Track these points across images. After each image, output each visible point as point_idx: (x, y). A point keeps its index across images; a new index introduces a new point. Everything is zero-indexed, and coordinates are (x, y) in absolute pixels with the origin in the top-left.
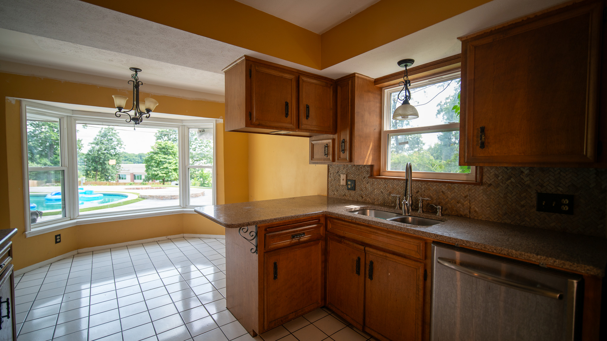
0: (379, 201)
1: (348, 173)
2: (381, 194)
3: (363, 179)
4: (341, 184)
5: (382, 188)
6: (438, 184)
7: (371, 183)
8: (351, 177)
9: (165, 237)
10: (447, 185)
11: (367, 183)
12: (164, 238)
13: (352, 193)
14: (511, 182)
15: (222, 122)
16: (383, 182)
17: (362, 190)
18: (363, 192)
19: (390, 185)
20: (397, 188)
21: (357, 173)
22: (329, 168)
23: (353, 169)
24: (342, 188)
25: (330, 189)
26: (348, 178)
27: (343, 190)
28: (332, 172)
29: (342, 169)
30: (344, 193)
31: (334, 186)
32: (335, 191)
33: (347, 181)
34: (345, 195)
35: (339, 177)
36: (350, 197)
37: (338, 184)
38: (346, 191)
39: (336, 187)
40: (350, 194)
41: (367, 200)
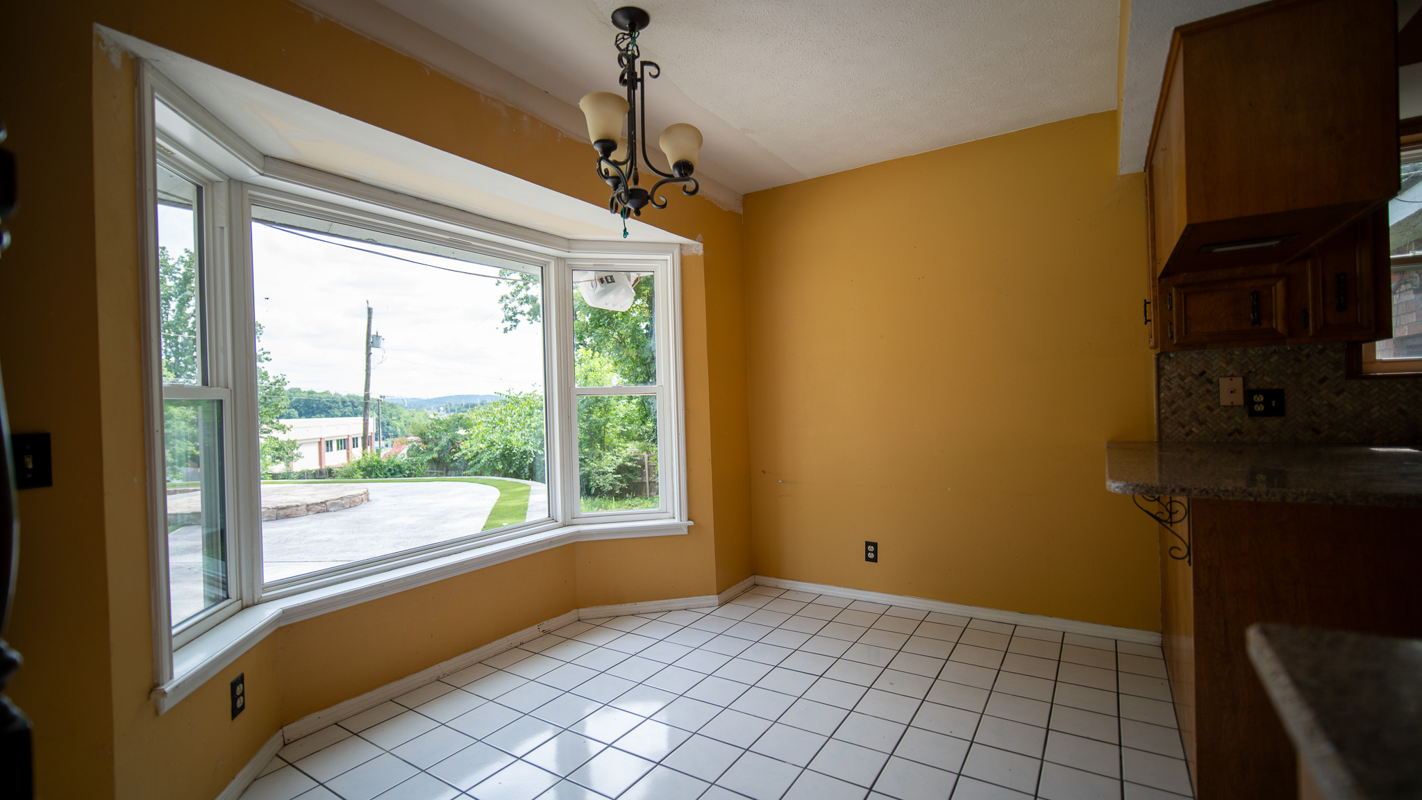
1: (1250, 372)
2: (1401, 417)
3: (1316, 384)
4: (1225, 399)
7: (1357, 392)
8: (1267, 382)
9: (536, 627)
11: (1338, 394)
12: (533, 631)
13: (1272, 423)
15: (701, 252)
17: (1313, 413)
18: (1318, 416)
21: (1289, 371)
22: (1162, 364)
23: (1272, 360)
24: (1226, 415)
25: (1169, 421)
26: (1253, 386)
27: (1229, 418)
28: (1175, 374)
29: (1224, 366)
30: (1233, 427)
31: (1187, 412)
32: (1193, 423)
33: (1249, 394)
34: (1240, 432)
35: (1209, 386)
36: (1260, 435)
37: (1203, 405)
38: (1244, 421)
39: (1195, 413)
40: (1261, 428)
41: (1341, 436)
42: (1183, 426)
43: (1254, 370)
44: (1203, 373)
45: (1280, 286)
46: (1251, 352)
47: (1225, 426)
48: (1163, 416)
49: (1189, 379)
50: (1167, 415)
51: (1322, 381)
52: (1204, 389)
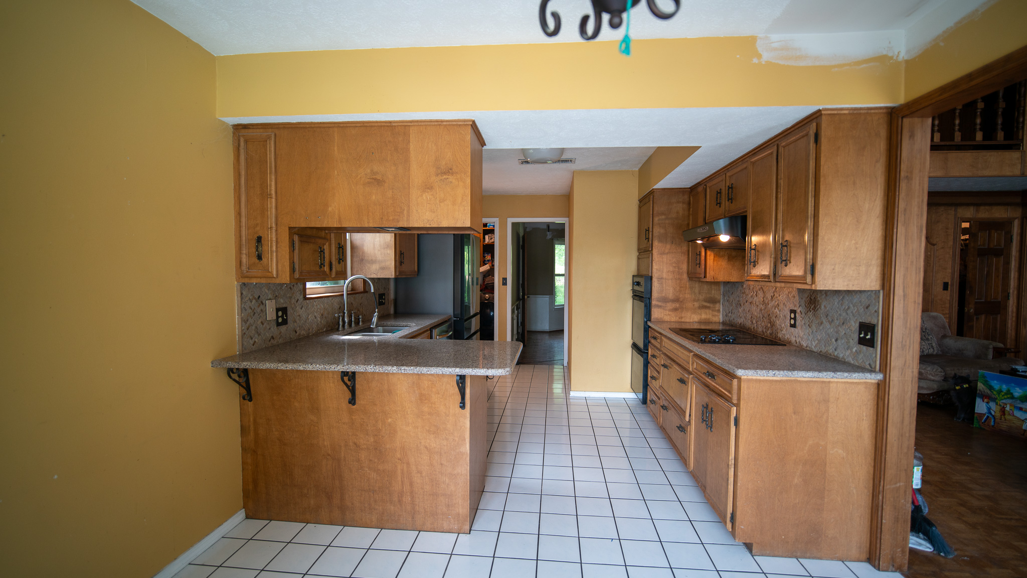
0: (313, 330)
2: (315, 319)
3: (295, 303)
4: (268, 316)
5: (316, 311)
7: (305, 306)
8: (282, 303)
10: (354, 296)
11: (301, 309)
13: (283, 328)
16: (317, 302)
17: (295, 321)
18: (296, 323)
19: (322, 305)
20: (327, 307)
21: (288, 296)
22: (242, 290)
23: (283, 288)
24: (268, 328)
25: (245, 335)
26: (278, 306)
27: (270, 329)
28: (247, 299)
29: (267, 291)
30: (271, 335)
31: (253, 327)
32: (256, 336)
33: (278, 310)
34: (273, 338)
35: (262, 307)
36: (280, 338)
37: (260, 321)
38: (275, 330)
39: (256, 327)
40: (280, 333)
41: (302, 333)
42: (252, 339)
43: (277, 294)
44: (259, 297)
45: (327, 244)
47: (268, 335)
48: (243, 332)
49: (254, 301)
50: (245, 331)
51: (297, 301)
52: (260, 309)
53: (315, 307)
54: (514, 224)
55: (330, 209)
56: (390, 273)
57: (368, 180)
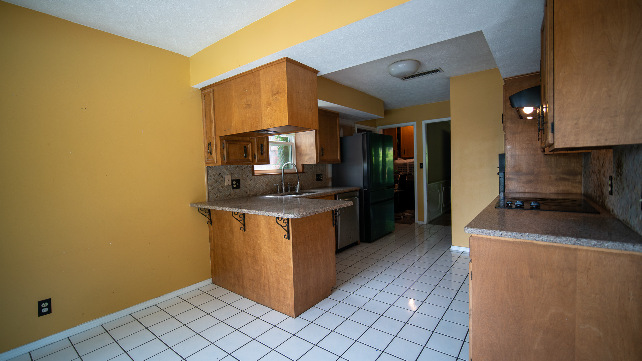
0: (260, 192)
1: (232, 173)
2: (261, 187)
3: (246, 177)
4: (226, 183)
5: (262, 182)
6: (290, 175)
7: (254, 180)
8: (236, 177)
10: (293, 175)
11: (251, 180)
13: (237, 191)
14: (311, 171)
16: (262, 178)
17: (246, 187)
18: (247, 188)
19: (267, 179)
20: (271, 180)
21: (241, 173)
22: (208, 170)
23: (237, 170)
24: (227, 189)
25: (211, 192)
26: (233, 179)
27: (228, 190)
28: (212, 174)
29: (225, 171)
30: (229, 193)
31: (216, 189)
32: (218, 193)
33: (232, 181)
34: (230, 195)
35: (222, 179)
36: (235, 195)
37: (220, 186)
38: (231, 191)
39: (218, 189)
40: (235, 193)
41: (251, 194)
42: (215, 194)
43: (233, 173)
44: (220, 174)
45: (250, 144)
46: (232, 166)
47: (226, 193)
48: (209, 191)
49: (216, 176)
50: (210, 190)
51: (247, 177)
52: (220, 180)
53: (262, 180)
54: (428, 125)
55: (232, 124)
56: (314, 161)
57: (245, 106)
